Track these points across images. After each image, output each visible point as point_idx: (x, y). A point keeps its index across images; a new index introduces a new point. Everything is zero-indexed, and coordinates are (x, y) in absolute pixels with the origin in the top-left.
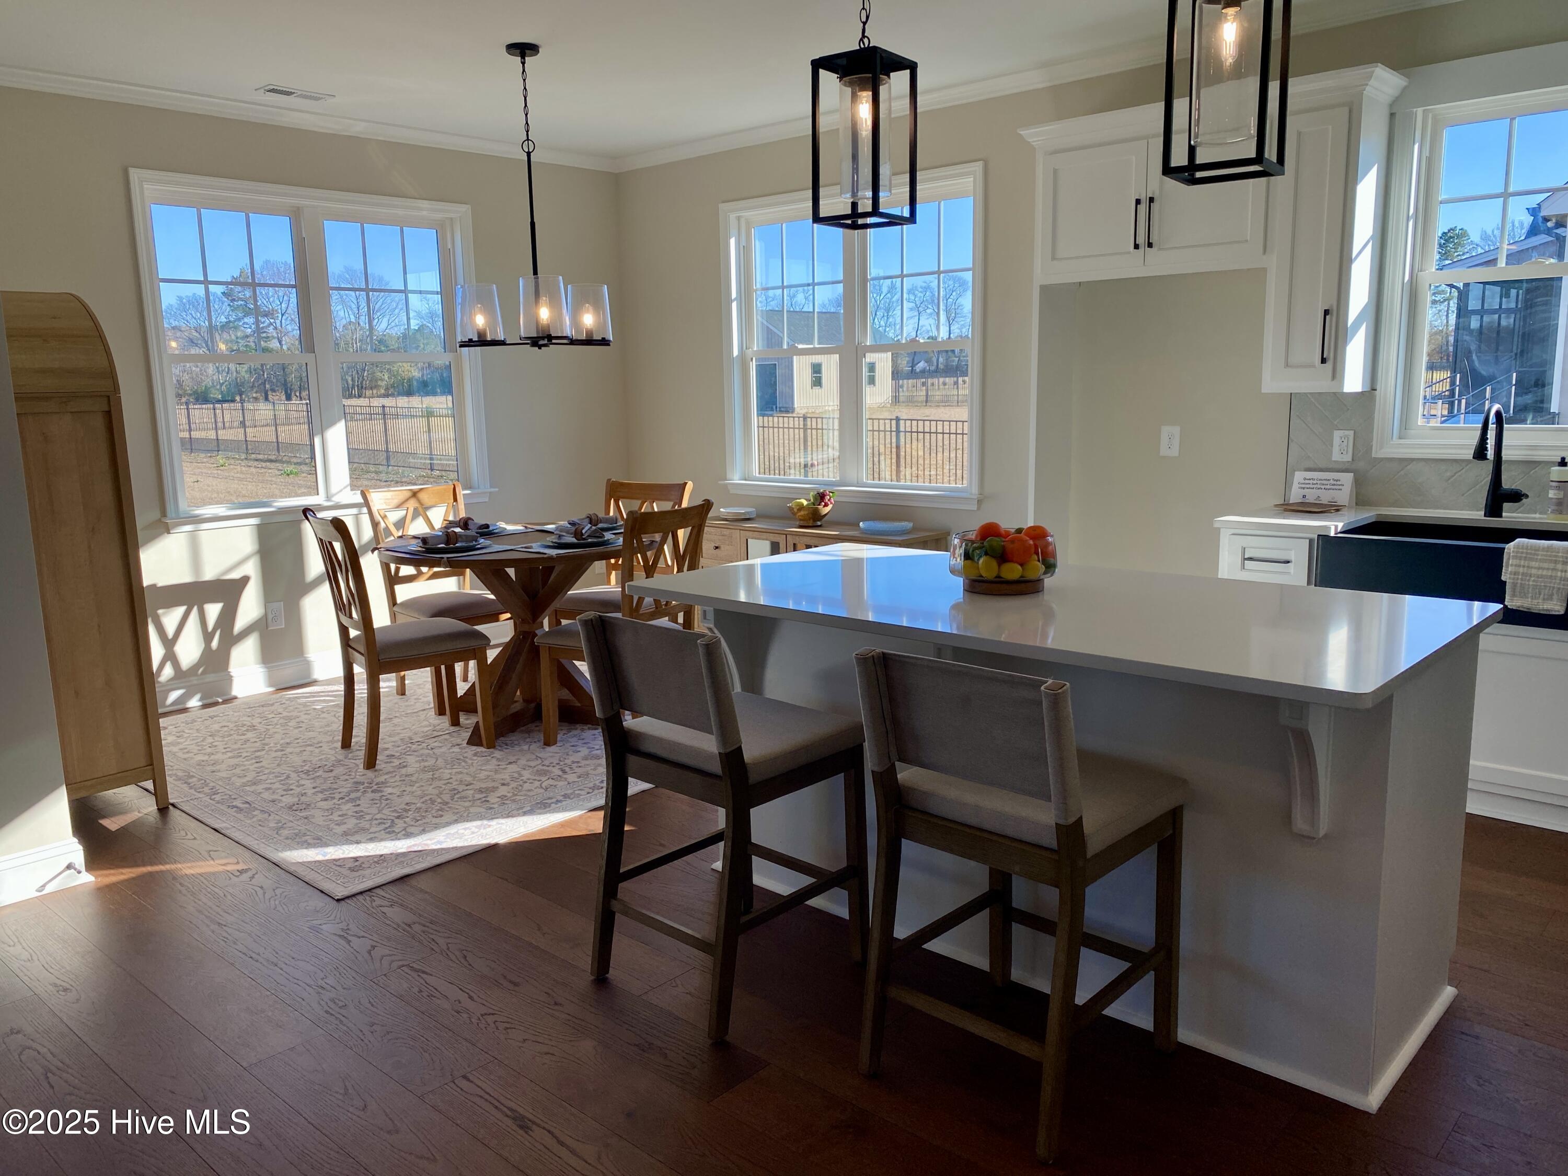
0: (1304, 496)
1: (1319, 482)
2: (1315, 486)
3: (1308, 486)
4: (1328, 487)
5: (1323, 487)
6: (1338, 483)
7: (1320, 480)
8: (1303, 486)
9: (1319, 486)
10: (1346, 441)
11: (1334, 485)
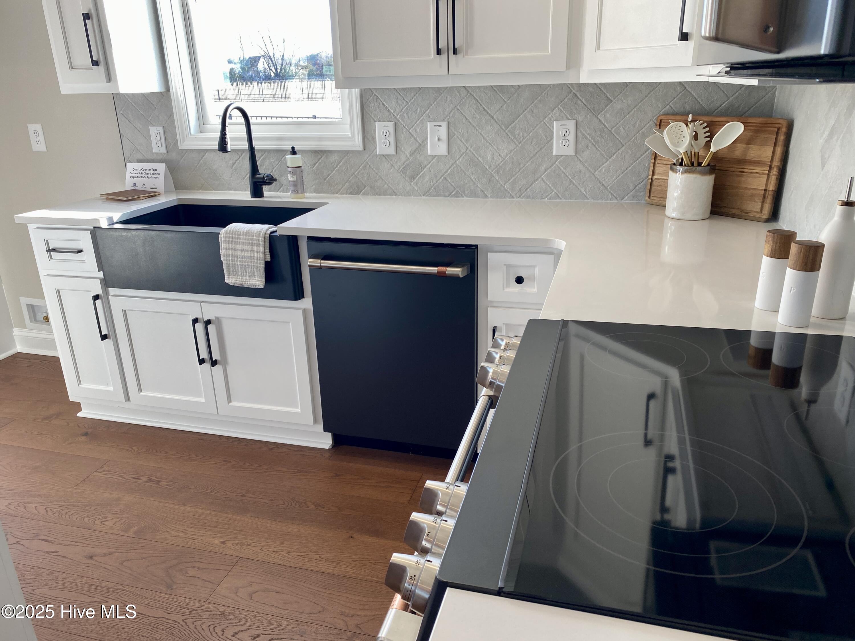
0: (135, 184)
1: (143, 172)
2: (141, 175)
3: (136, 175)
4: (150, 176)
5: (146, 176)
6: (156, 172)
7: (144, 170)
8: (133, 175)
9: (143, 175)
10: (158, 135)
11: (153, 174)
